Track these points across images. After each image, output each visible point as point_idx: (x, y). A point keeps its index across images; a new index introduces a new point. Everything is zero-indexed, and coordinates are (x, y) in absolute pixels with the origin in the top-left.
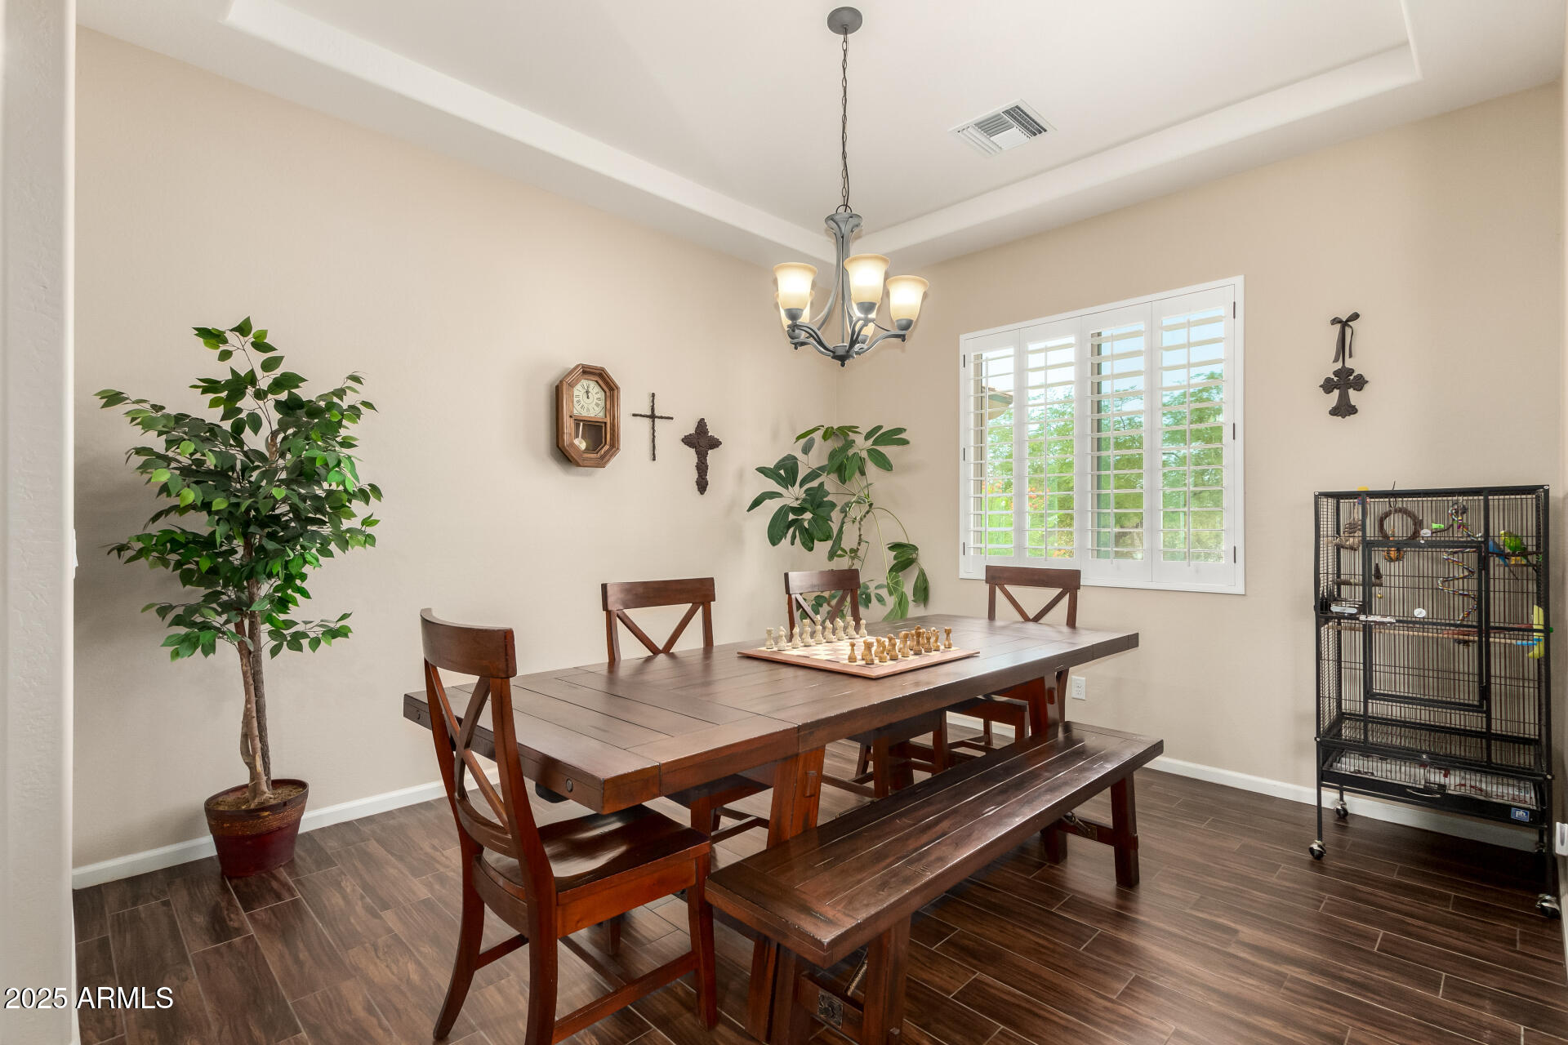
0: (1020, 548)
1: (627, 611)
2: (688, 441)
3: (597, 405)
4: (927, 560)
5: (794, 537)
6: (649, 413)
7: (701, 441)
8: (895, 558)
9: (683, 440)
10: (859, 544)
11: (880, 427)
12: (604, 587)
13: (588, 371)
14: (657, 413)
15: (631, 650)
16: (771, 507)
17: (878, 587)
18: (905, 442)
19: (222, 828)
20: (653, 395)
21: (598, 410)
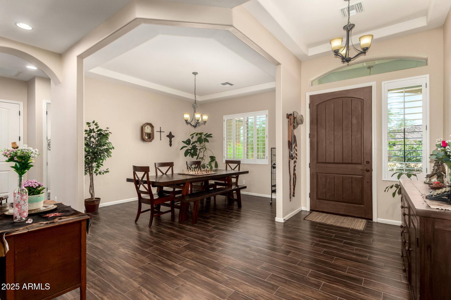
0: (234, 157)
1: (159, 167)
2: (168, 136)
3: (150, 130)
4: (217, 160)
5: (190, 155)
6: (160, 131)
7: (170, 136)
8: (211, 159)
9: (167, 136)
10: (204, 156)
11: (207, 134)
12: (155, 163)
13: (148, 124)
14: (161, 131)
15: (159, 174)
16: (185, 149)
17: (207, 165)
18: (212, 137)
19: (88, 204)
20: (161, 127)
21: (150, 131)
